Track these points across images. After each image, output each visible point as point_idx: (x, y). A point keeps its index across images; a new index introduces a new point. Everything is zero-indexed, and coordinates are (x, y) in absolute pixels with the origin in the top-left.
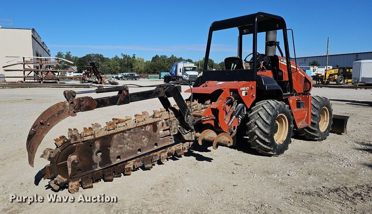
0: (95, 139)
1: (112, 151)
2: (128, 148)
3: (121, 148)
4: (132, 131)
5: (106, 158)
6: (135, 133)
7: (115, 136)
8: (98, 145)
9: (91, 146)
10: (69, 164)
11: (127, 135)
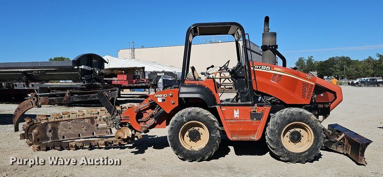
0: (48, 123)
1: (59, 132)
2: (71, 132)
3: (66, 131)
4: (73, 121)
5: (55, 135)
6: (76, 122)
7: (61, 123)
8: (50, 126)
9: (45, 126)
10: (33, 135)
11: (70, 123)
